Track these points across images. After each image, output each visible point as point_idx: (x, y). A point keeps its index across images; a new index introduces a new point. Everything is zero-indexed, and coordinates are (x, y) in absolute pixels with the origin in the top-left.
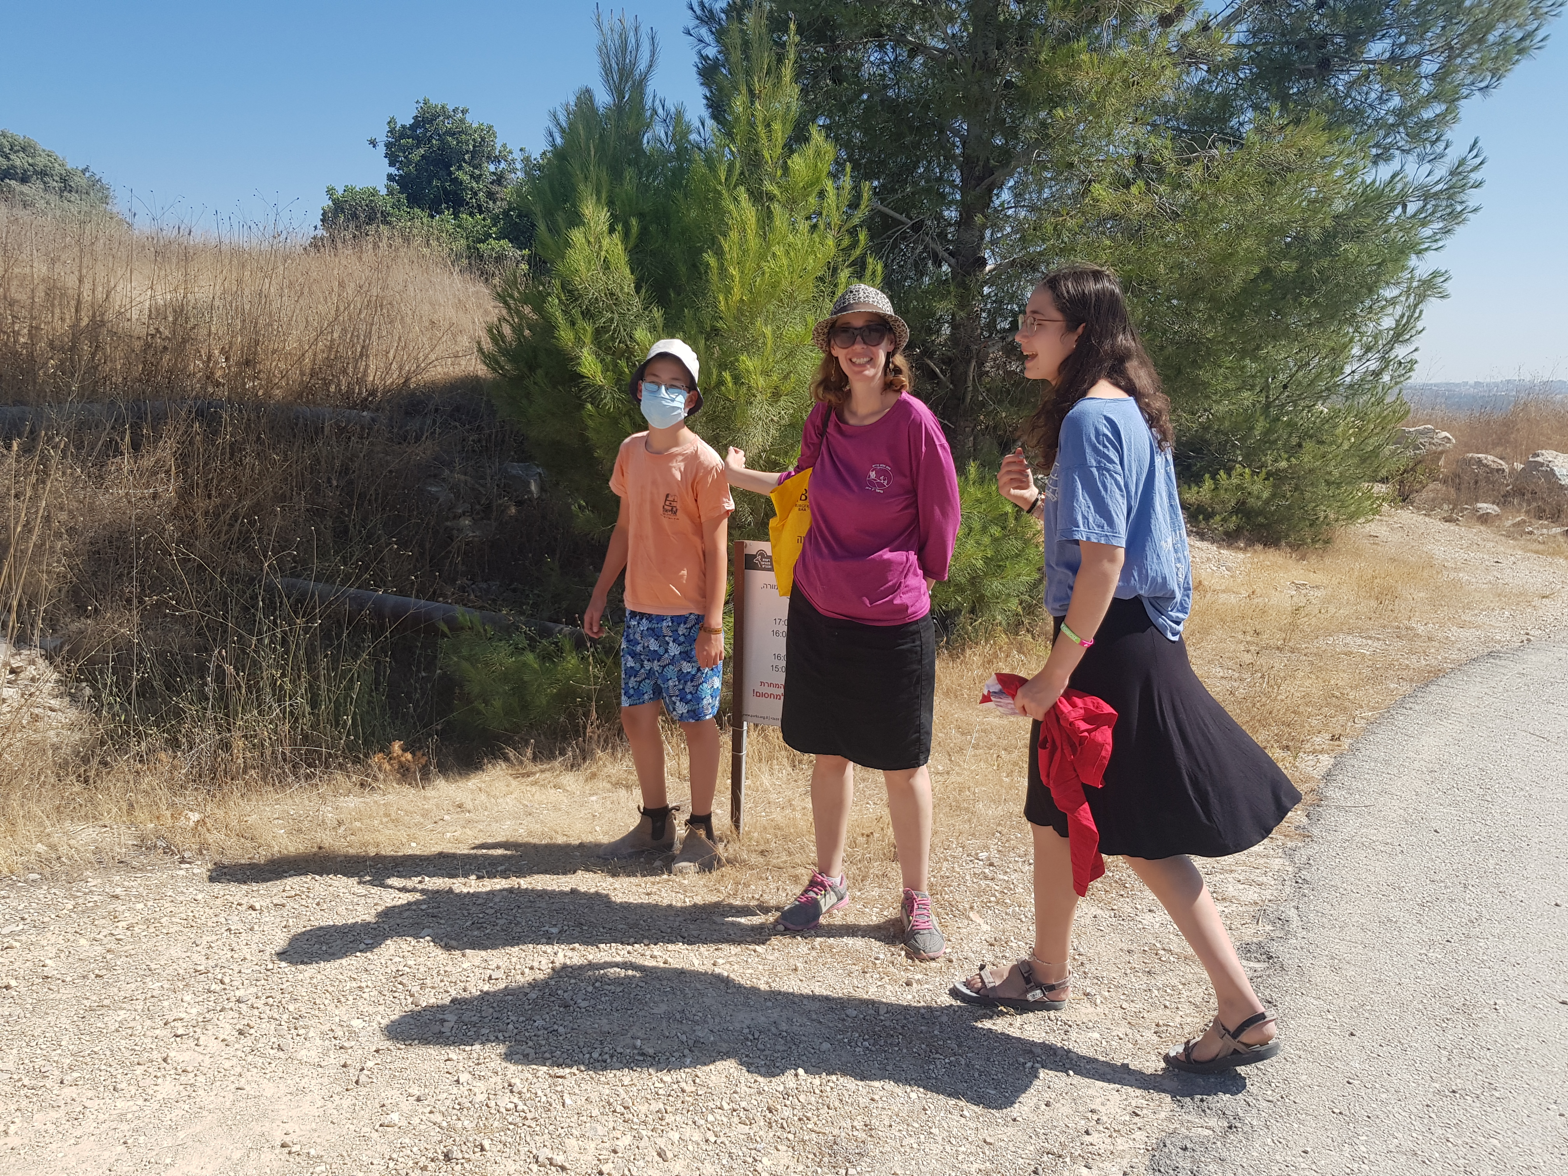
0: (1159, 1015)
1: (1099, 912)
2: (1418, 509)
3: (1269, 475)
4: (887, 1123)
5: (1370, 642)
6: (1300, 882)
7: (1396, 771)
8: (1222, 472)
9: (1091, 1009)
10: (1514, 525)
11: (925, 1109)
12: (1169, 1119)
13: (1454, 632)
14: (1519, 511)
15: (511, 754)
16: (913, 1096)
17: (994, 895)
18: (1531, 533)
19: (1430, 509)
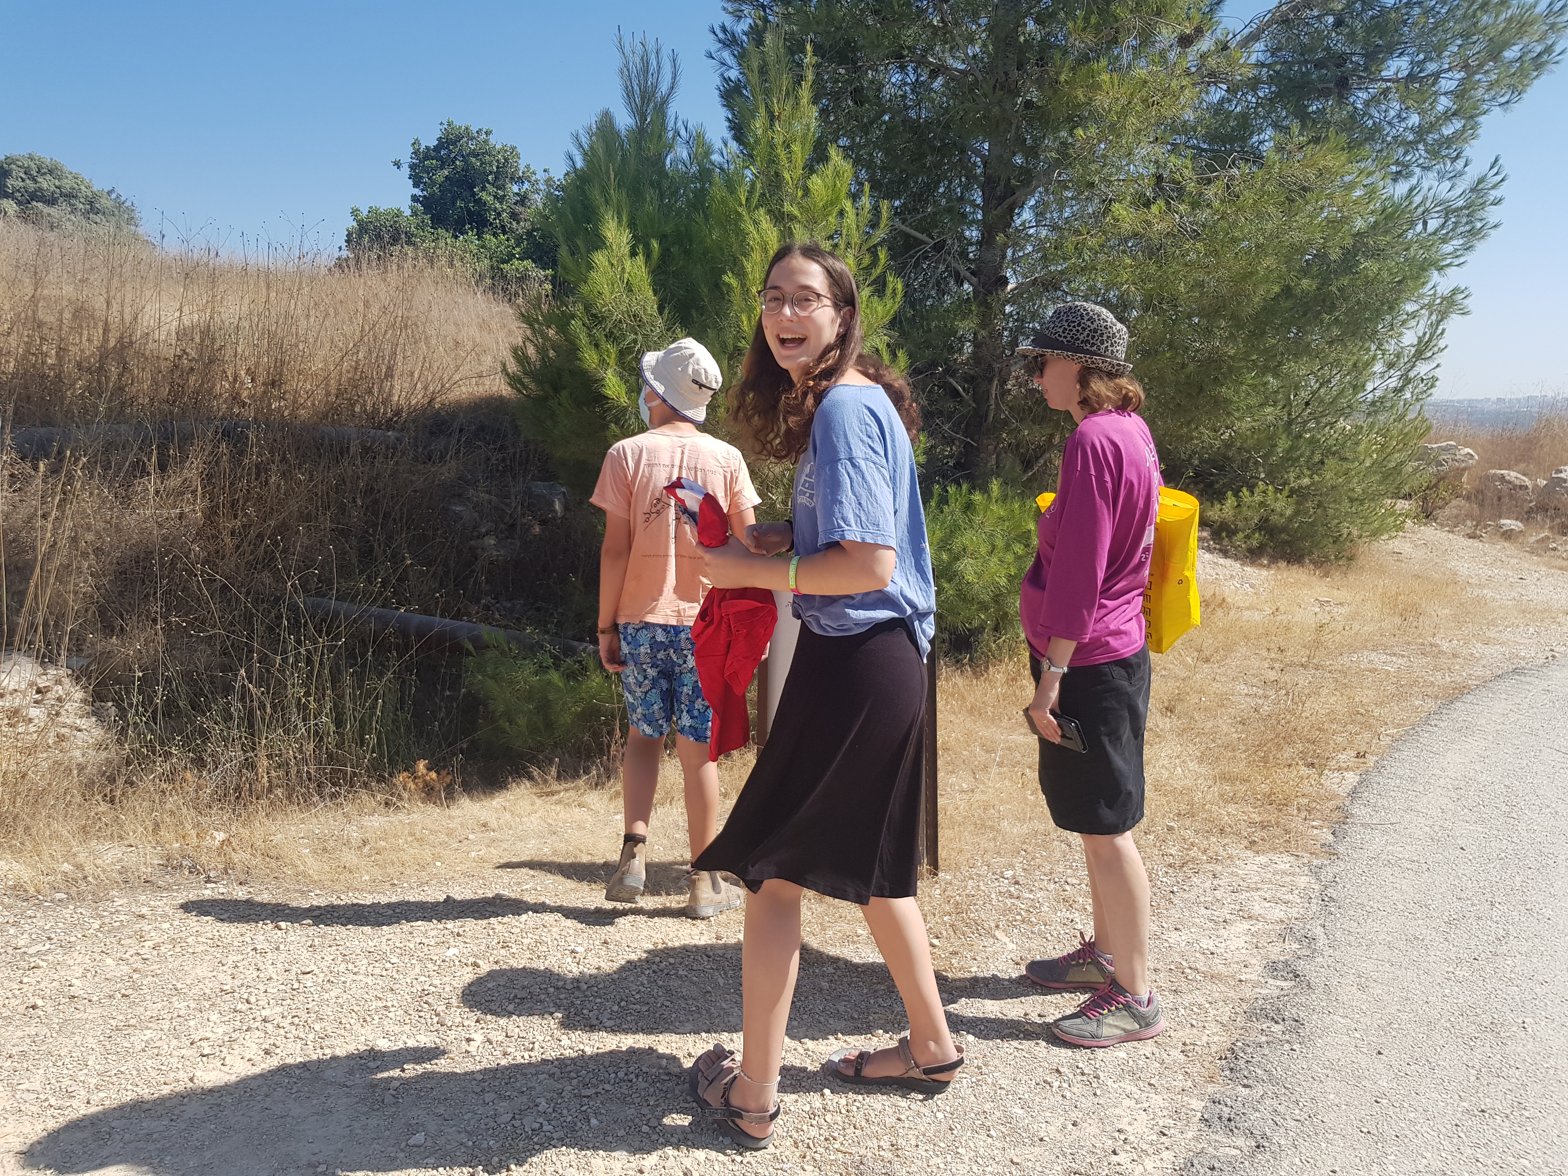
0: (1185, 1033)
2: (1442, 525)
3: (1292, 492)
4: (913, 1142)
5: (1394, 659)
6: (1326, 900)
7: (1421, 789)
8: (1244, 489)
10: (1538, 541)
11: (951, 1129)
12: (1197, 1139)
13: (1479, 649)
14: (1542, 527)
15: (535, 773)
16: (940, 1115)
17: (1020, 914)
18: (1554, 549)
19: (1453, 525)
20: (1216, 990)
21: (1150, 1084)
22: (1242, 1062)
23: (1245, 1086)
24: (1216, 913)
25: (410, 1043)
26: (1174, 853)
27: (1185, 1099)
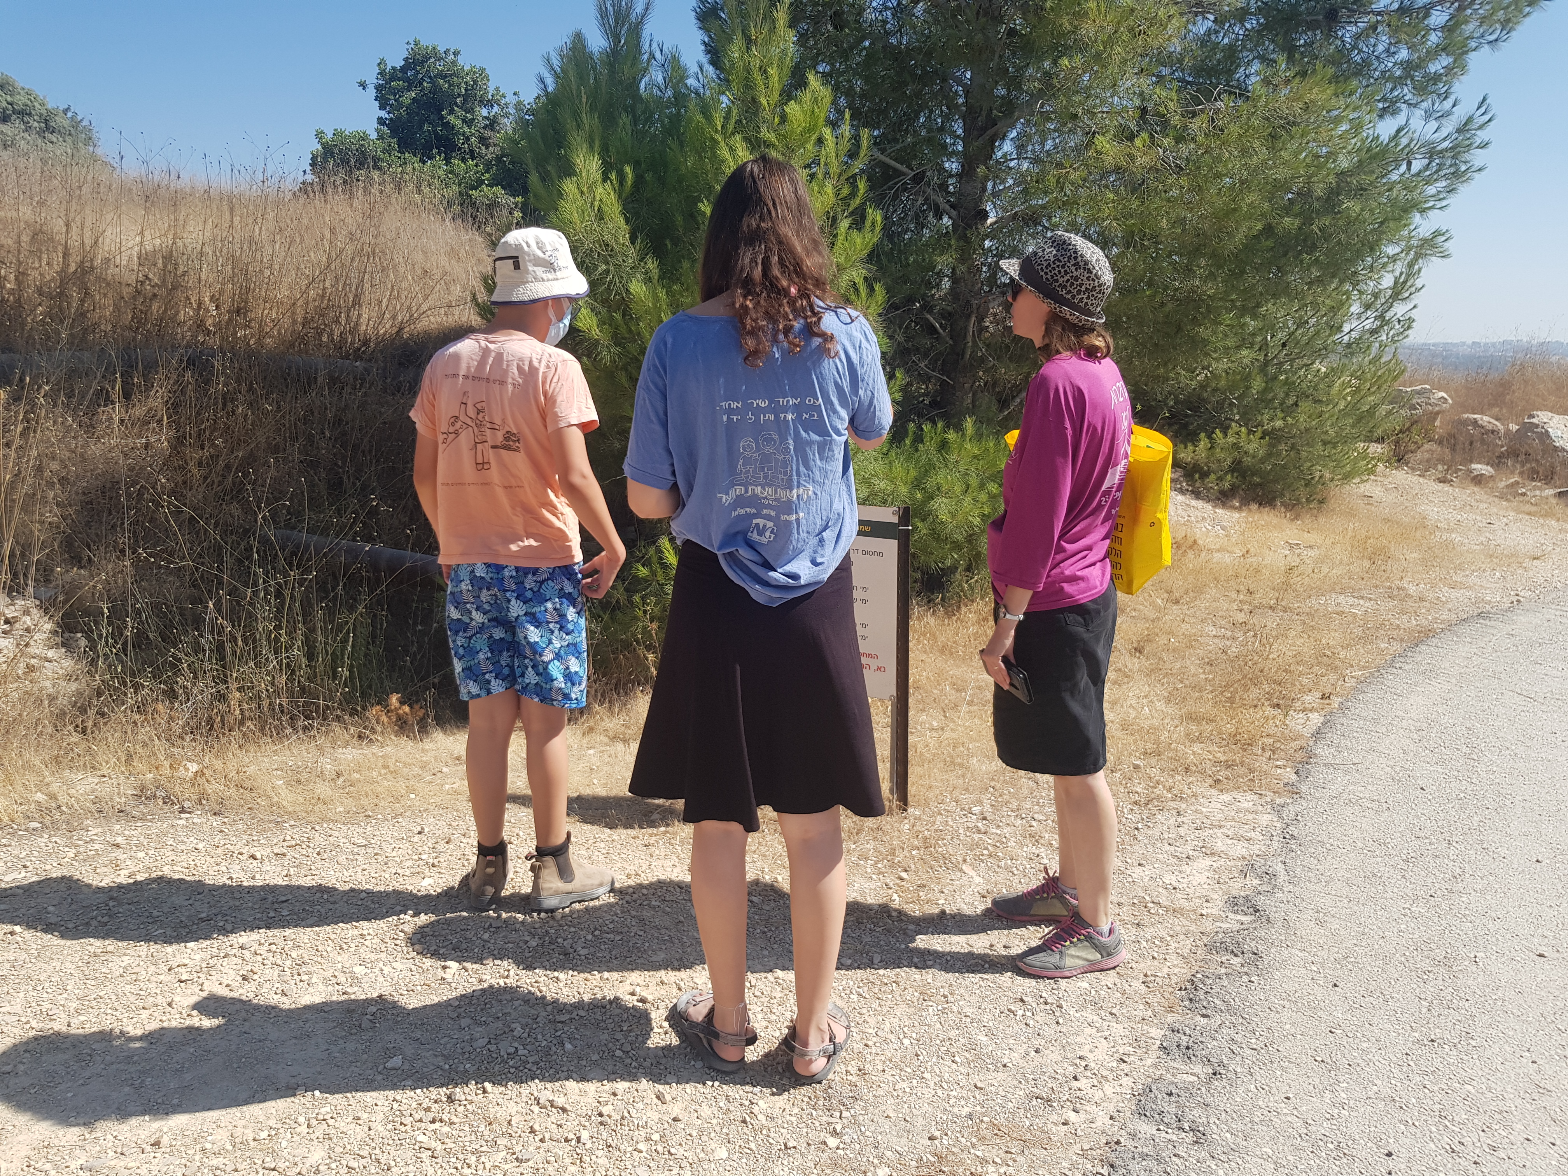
0: (1146, 966)
2: (1413, 469)
3: (1265, 434)
4: (880, 1067)
5: (1361, 602)
6: (1287, 838)
7: (1384, 730)
8: (1218, 431)
10: (1507, 486)
11: (917, 1055)
12: (1155, 1066)
13: (1445, 592)
14: (1512, 472)
16: (906, 1042)
17: (987, 849)
18: (1524, 494)
19: (1424, 470)
20: (1179, 924)
21: (1111, 1014)
22: (1201, 993)
23: (1203, 1016)
24: (1180, 849)
25: (386, 970)
26: (1139, 790)
27: (1145, 1027)
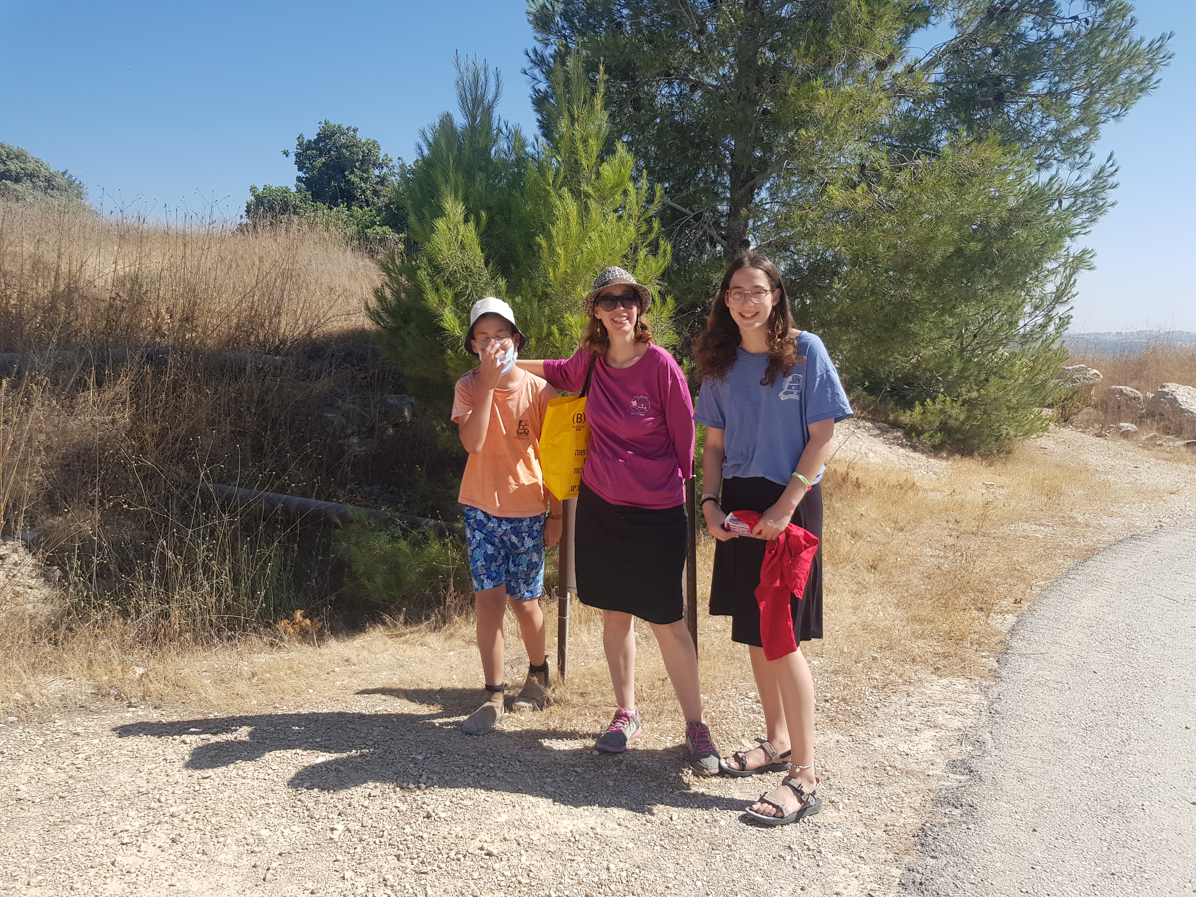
0: (887, 817)
1: (841, 737)
2: (1076, 427)
3: (964, 402)
5: (1042, 528)
6: (992, 712)
7: (1064, 627)
8: (928, 400)
9: (835, 814)
10: (1148, 439)
13: (1105, 520)
14: (1151, 429)
15: (387, 620)
16: (699, 884)
18: (1160, 445)
19: (1085, 427)
20: (910, 783)
21: (860, 857)
22: (930, 839)
23: (933, 857)
24: (910, 723)
25: (286, 832)
26: (877, 677)
27: (888, 868)
